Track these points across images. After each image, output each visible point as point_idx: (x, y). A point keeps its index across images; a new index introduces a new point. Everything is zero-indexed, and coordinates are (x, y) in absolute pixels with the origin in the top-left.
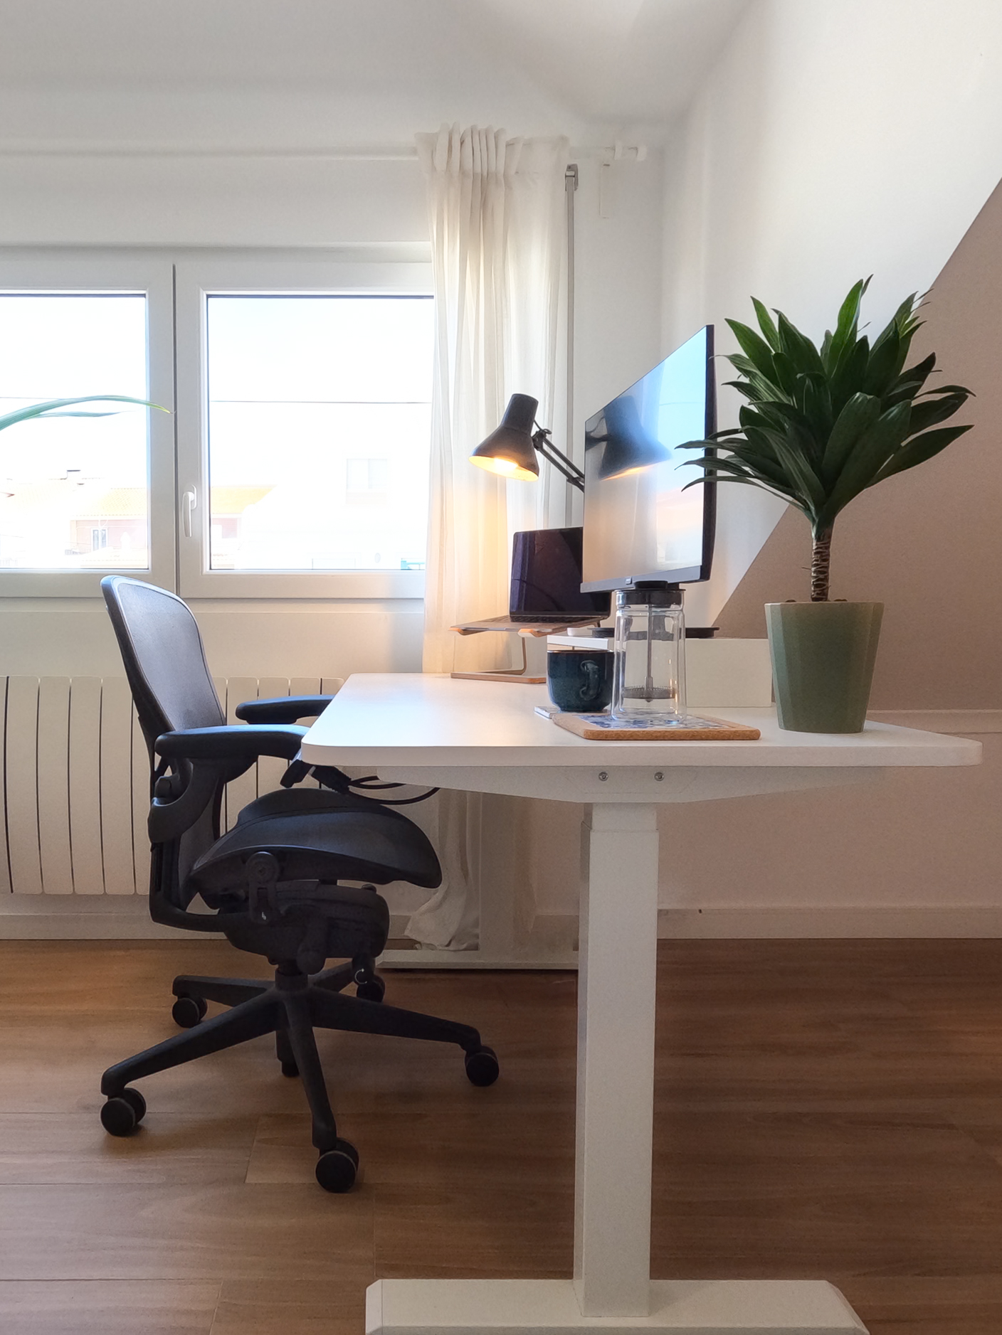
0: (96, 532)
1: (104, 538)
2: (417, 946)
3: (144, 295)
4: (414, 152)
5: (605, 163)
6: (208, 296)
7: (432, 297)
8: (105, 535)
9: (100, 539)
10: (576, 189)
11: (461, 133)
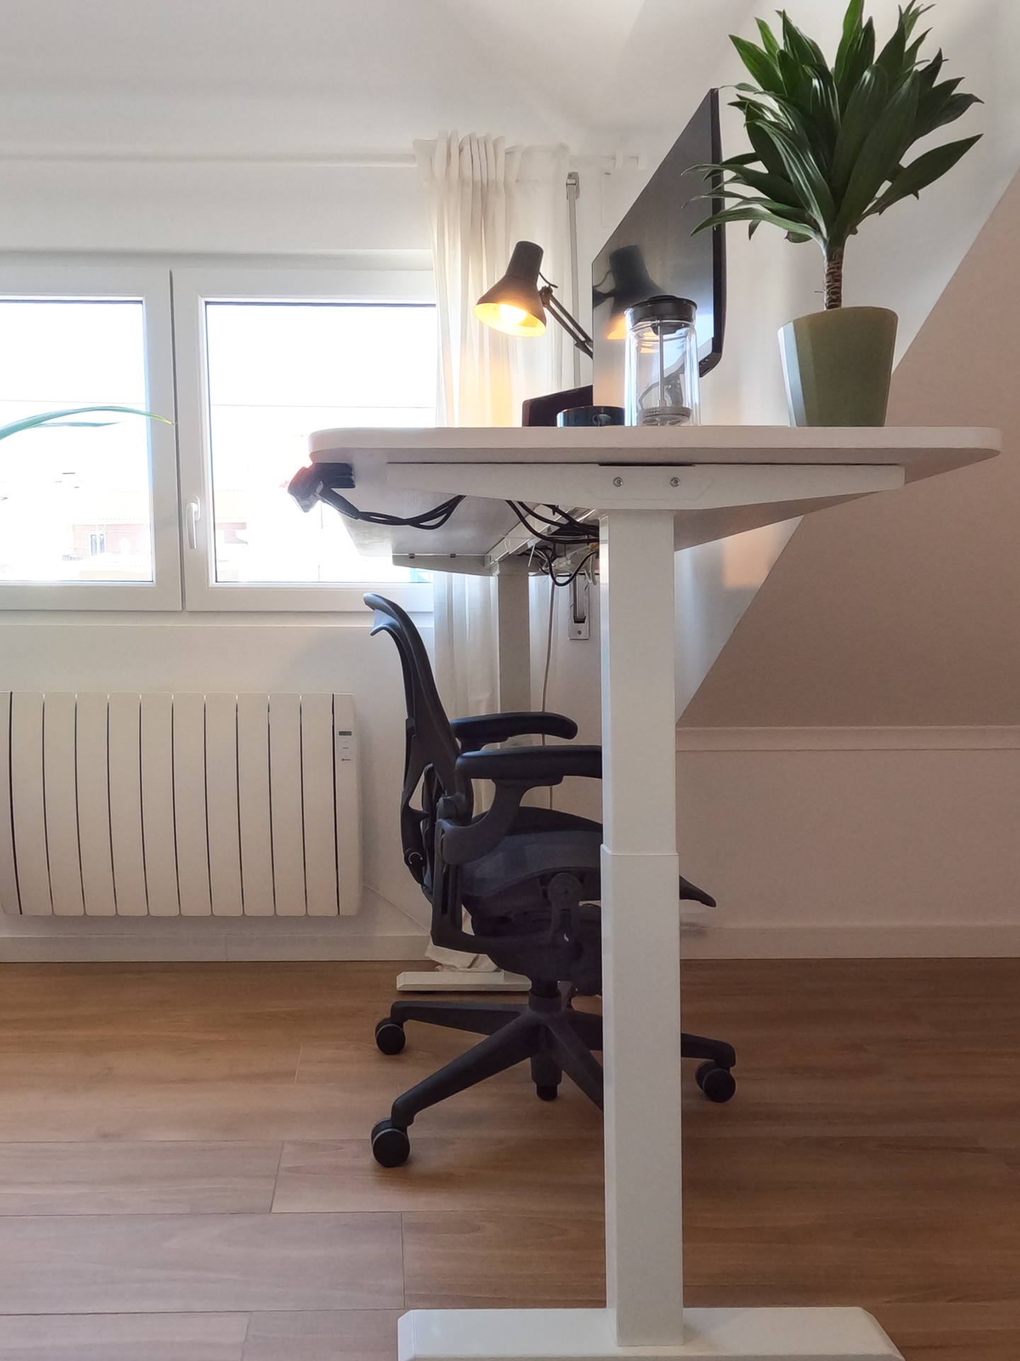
0: (94, 537)
1: (102, 543)
2: (438, 967)
3: (141, 302)
4: (412, 158)
5: (606, 172)
6: (207, 303)
7: (434, 305)
8: (103, 540)
9: (98, 545)
10: (577, 198)
11: (460, 141)
